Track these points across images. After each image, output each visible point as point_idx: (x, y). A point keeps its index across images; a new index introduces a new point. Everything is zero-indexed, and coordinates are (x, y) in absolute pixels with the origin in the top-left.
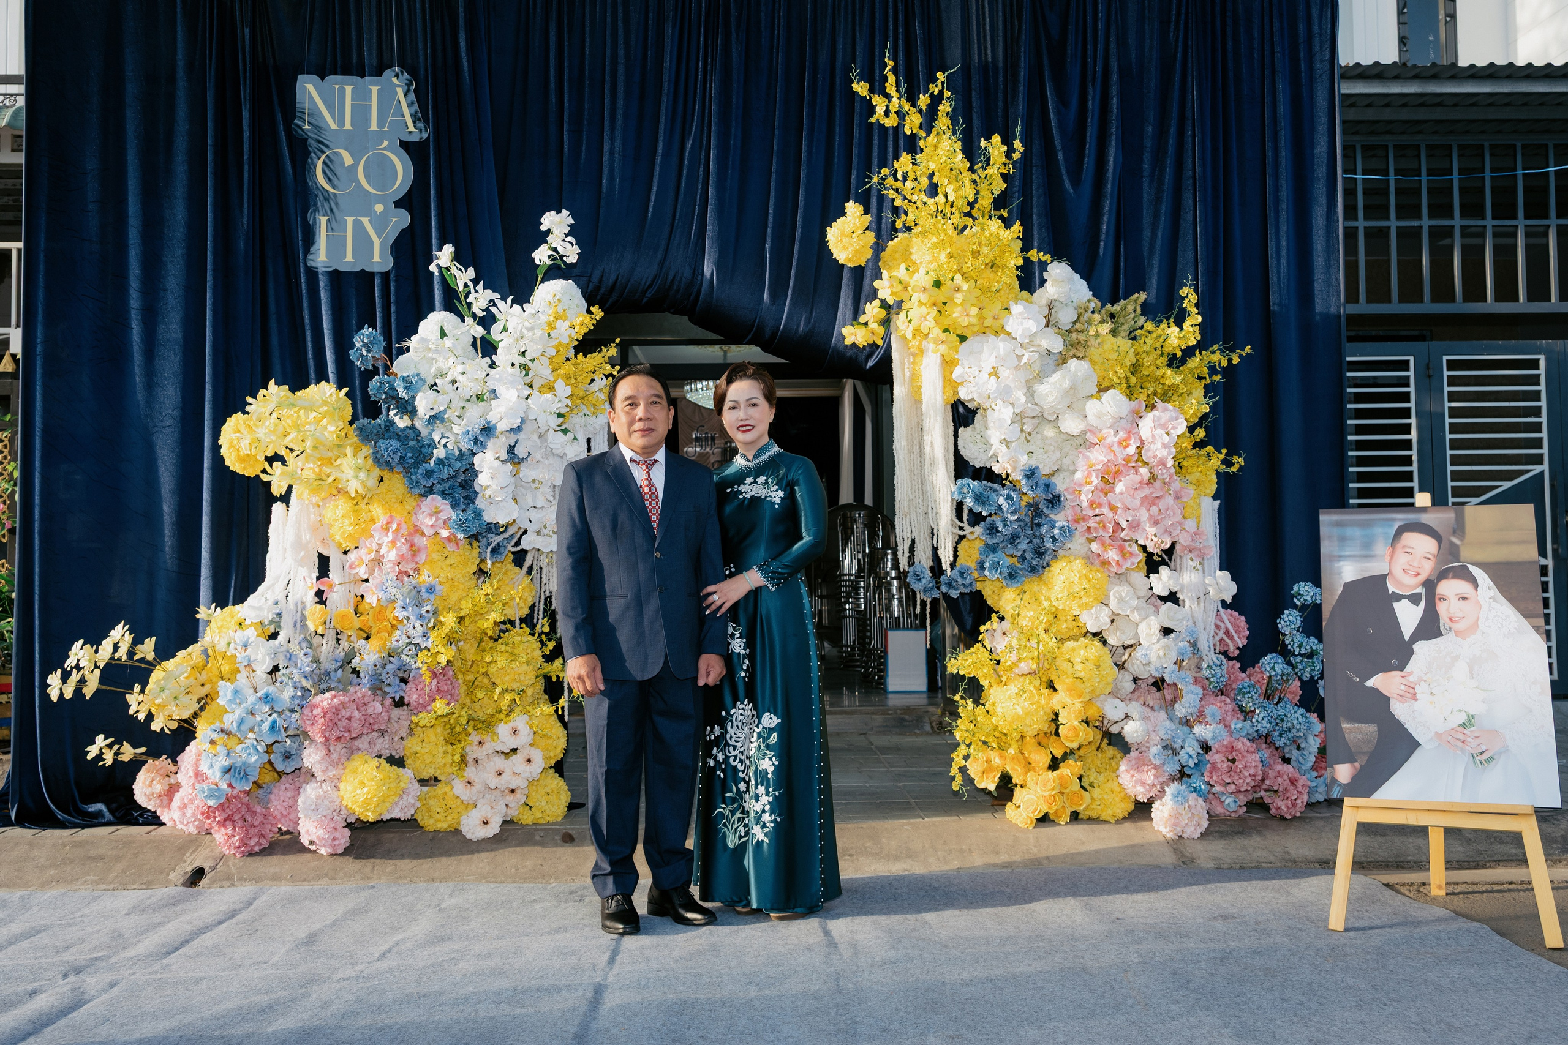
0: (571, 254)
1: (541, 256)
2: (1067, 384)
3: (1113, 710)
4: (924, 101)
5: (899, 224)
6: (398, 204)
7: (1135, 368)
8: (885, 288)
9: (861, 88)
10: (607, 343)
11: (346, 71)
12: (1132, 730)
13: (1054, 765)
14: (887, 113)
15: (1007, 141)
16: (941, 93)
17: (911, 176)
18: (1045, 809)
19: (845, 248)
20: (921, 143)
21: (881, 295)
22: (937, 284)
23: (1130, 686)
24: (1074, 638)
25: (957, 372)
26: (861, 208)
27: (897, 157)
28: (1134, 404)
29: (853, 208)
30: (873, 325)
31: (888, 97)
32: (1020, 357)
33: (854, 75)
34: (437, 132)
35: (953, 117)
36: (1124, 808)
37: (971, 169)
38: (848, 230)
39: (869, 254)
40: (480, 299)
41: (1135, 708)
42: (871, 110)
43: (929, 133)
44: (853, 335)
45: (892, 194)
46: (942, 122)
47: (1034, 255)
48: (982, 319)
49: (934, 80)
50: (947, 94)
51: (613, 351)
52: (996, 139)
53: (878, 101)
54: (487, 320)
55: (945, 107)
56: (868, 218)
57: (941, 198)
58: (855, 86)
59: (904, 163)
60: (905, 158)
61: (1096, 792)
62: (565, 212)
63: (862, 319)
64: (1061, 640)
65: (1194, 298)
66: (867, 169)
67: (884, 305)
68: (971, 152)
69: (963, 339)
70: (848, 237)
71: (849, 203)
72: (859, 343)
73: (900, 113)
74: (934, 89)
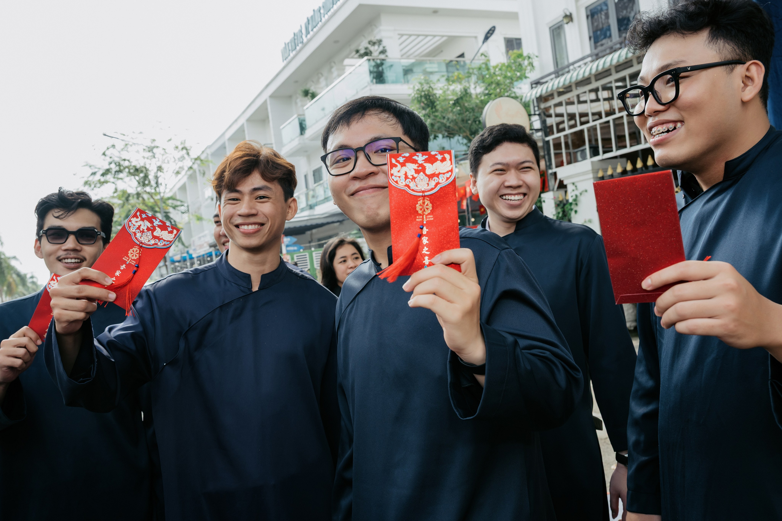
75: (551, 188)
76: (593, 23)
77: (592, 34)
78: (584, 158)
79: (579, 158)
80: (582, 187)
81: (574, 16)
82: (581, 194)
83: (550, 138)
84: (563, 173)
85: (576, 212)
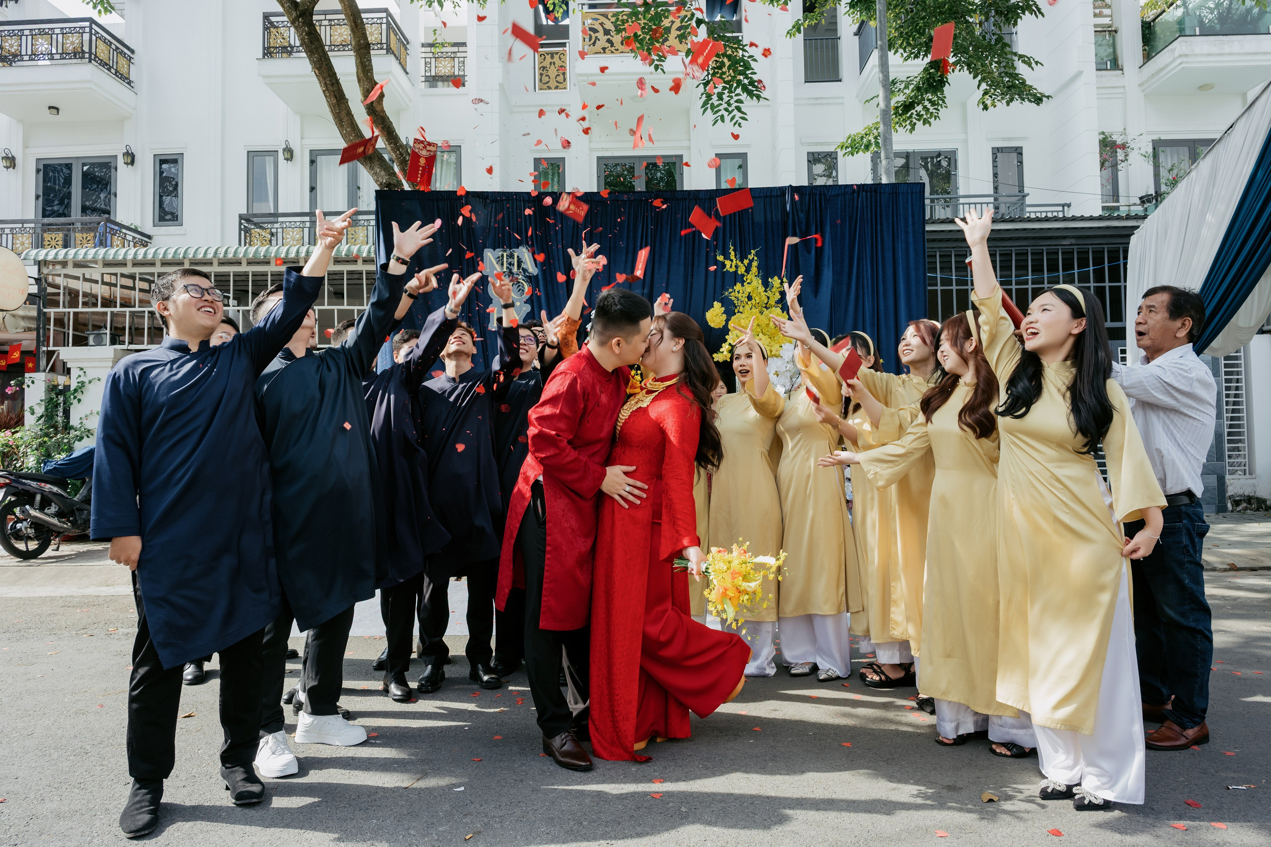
4: (746, 262)
5: (736, 311)
6: (525, 303)
8: (730, 338)
9: (720, 258)
11: (504, 246)
14: (731, 267)
16: (753, 258)
17: (741, 291)
19: (714, 322)
20: (745, 279)
21: (729, 341)
26: (720, 304)
27: (735, 285)
29: (717, 305)
30: (725, 353)
31: (732, 261)
32: (786, 367)
33: (717, 253)
34: (542, 272)
35: (758, 267)
37: (766, 291)
38: (715, 314)
39: (724, 323)
42: (724, 265)
43: (748, 274)
45: (733, 298)
46: (754, 270)
48: (771, 351)
49: (750, 253)
50: (756, 258)
52: (776, 278)
53: (728, 263)
55: (755, 264)
56: (723, 309)
57: (753, 301)
58: (718, 258)
60: (738, 286)
63: (721, 350)
66: (724, 288)
67: (730, 344)
68: (766, 285)
70: (715, 316)
71: (715, 303)
72: (721, 360)
73: (737, 267)
74: (750, 257)
75: (41, 368)
76: (45, 181)
77: (41, 193)
78: (99, 343)
79: (91, 342)
80: (91, 374)
81: (19, 161)
82: (90, 382)
83: (51, 311)
84: (68, 353)
85: (79, 400)
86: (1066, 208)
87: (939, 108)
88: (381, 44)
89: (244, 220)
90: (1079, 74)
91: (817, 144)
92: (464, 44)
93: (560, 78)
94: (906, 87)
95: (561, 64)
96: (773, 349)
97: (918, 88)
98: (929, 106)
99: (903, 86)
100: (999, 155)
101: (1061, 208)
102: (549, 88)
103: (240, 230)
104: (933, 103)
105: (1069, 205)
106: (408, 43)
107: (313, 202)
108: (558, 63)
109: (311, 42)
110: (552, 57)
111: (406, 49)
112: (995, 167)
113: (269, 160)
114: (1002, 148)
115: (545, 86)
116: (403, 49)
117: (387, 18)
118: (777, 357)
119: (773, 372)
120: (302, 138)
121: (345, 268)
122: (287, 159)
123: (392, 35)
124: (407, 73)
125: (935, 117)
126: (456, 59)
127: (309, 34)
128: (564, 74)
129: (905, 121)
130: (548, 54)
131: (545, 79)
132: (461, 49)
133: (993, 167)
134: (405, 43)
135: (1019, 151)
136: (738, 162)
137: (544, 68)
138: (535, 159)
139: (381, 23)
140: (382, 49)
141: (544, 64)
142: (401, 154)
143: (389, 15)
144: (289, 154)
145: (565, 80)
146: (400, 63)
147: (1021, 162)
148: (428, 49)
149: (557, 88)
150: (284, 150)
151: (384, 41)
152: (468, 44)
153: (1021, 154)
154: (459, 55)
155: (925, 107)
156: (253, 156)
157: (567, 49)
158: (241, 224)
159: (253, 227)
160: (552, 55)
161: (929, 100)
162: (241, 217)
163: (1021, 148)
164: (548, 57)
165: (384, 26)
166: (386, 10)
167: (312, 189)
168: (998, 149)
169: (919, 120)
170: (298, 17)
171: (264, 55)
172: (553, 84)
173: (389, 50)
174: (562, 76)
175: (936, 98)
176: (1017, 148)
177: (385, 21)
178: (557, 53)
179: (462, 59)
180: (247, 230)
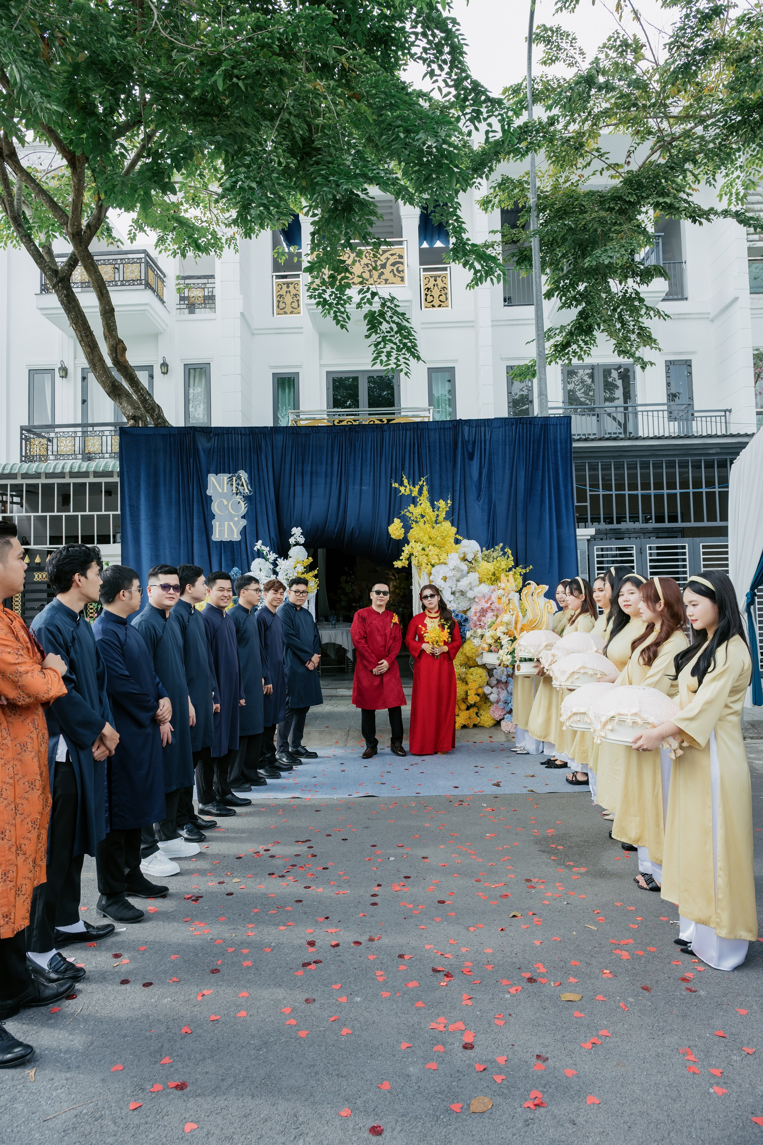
0: (302, 540)
1: (292, 541)
2: (468, 582)
3: (487, 690)
4: (417, 487)
5: (412, 526)
7: (494, 574)
8: (407, 549)
9: (397, 485)
10: (314, 569)
11: (224, 472)
12: (493, 698)
13: (468, 708)
14: (406, 491)
15: (445, 500)
16: (424, 484)
17: (415, 511)
18: (464, 723)
19: (395, 533)
20: (417, 501)
22: (423, 549)
23: (495, 682)
24: (474, 667)
25: (431, 577)
26: (399, 520)
27: (410, 505)
28: (492, 587)
29: (397, 521)
30: (404, 560)
31: (406, 487)
32: (451, 573)
33: (393, 481)
34: (255, 492)
35: (428, 491)
36: (491, 723)
37: (435, 510)
38: (396, 528)
39: (403, 536)
40: (272, 556)
41: (495, 690)
42: (400, 491)
43: (420, 498)
44: (398, 564)
45: (409, 516)
46: (424, 494)
47: (457, 536)
48: (439, 560)
49: (420, 480)
50: (426, 483)
51: (316, 572)
52: (441, 501)
53: (402, 489)
54: (275, 564)
55: (425, 488)
56: (402, 524)
57: (425, 519)
58: (394, 484)
59: (411, 508)
60: (413, 505)
61: (482, 718)
62: (299, 528)
63: (400, 558)
64: (470, 667)
65: (510, 552)
66: (400, 509)
67: (407, 554)
68: (433, 506)
69: (433, 566)
70: (396, 530)
71: (395, 519)
72: (400, 567)
73: (411, 491)
74: (421, 483)
86: (727, 413)
87: (591, 347)
88: (141, 280)
89: (26, 430)
90: (736, 299)
91: (514, 359)
92: (212, 277)
93: (295, 305)
94: (561, 332)
95: (295, 292)
96: (442, 558)
97: (571, 333)
98: (583, 345)
99: (557, 331)
100: (671, 367)
101: (723, 413)
102: (286, 313)
103: (22, 439)
104: (586, 343)
105: (730, 411)
106: (165, 276)
107: (85, 413)
108: (293, 291)
109: (69, 303)
110: (288, 287)
111: (163, 282)
112: (668, 377)
113: (48, 377)
114: (674, 361)
115: (282, 312)
116: (160, 283)
117: (145, 258)
118: (443, 563)
119: (441, 577)
120: (75, 358)
121: (103, 480)
122: (62, 377)
123: (150, 272)
124: (163, 302)
125: (588, 354)
126: (206, 290)
127: (67, 296)
128: (298, 301)
129: (563, 356)
130: (284, 284)
131: (282, 305)
132: (210, 281)
133: (667, 377)
134: (161, 277)
135: (688, 364)
136: (447, 376)
137: (281, 296)
138: (273, 374)
139: (141, 263)
140: (141, 284)
141: (280, 293)
142: (142, 395)
143: (148, 255)
144: (64, 372)
145: (299, 306)
146: (157, 295)
147: (691, 373)
148: (182, 282)
149: (292, 313)
150: (60, 369)
151: (143, 277)
152: (216, 276)
153: (690, 366)
154: (208, 286)
155: (579, 346)
156: (32, 373)
157: (301, 279)
158: (22, 434)
159: (32, 436)
160: (288, 285)
161: (583, 340)
162: (22, 428)
163: (690, 360)
164: (285, 287)
165: (143, 265)
166: (145, 252)
167: (84, 401)
168: (670, 361)
169: (574, 356)
170: (58, 282)
171: (42, 290)
172: (288, 309)
173: (148, 285)
174: (296, 303)
175: (588, 339)
176: (687, 361)
177: (143, 260)
178: (292, 283)
179: (211, 289)
180: (27, 439)
